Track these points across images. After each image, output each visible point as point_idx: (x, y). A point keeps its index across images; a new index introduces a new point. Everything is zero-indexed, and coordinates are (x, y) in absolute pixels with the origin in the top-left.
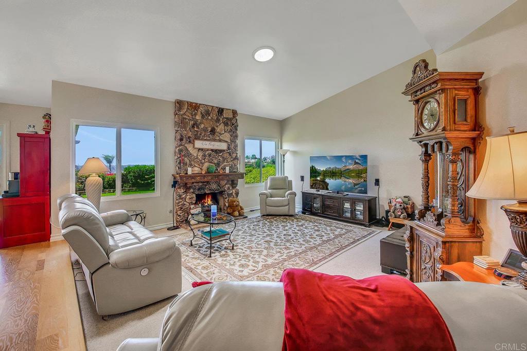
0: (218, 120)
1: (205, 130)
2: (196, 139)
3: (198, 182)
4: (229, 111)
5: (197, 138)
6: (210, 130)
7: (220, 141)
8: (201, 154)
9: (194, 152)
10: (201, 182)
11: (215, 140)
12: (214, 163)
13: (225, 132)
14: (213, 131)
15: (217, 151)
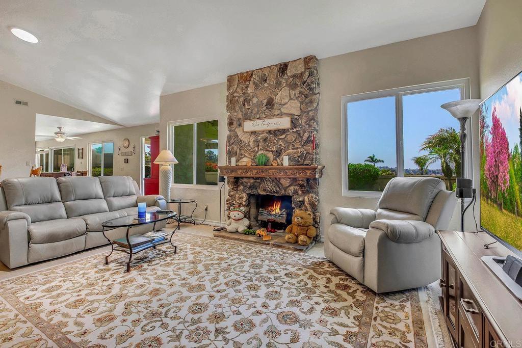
0: (278, 84)
1: (260, 104)
2: (245, 119)
3: (249, 178)
4: (298, 62)
5: (247, 118)
6: (265, 104)
7: (281, 115)
8: (252, 139)
9: (244, 138)
10: (253, 178)
11: (273, 116)
12: (272, 152)
13: (291, 99)
14: (270, 104)
15: (275, 133)
